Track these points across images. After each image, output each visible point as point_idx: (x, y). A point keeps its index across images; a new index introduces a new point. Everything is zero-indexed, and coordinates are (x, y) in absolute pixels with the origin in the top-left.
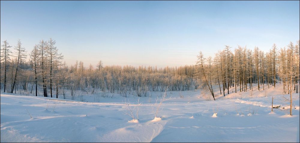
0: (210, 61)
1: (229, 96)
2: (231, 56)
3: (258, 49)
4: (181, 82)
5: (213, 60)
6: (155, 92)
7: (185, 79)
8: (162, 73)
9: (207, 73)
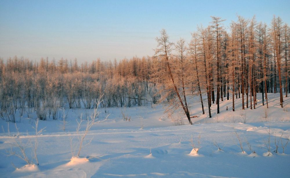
0: (181, 47)
1: (221, 117)
2: (223, 37)
3: (279, 21)
4: (124, 90)
5: (188, 47)
6: (74, 111)
7: (133, 84)
8: (87, 73)
9: (176, 71)
